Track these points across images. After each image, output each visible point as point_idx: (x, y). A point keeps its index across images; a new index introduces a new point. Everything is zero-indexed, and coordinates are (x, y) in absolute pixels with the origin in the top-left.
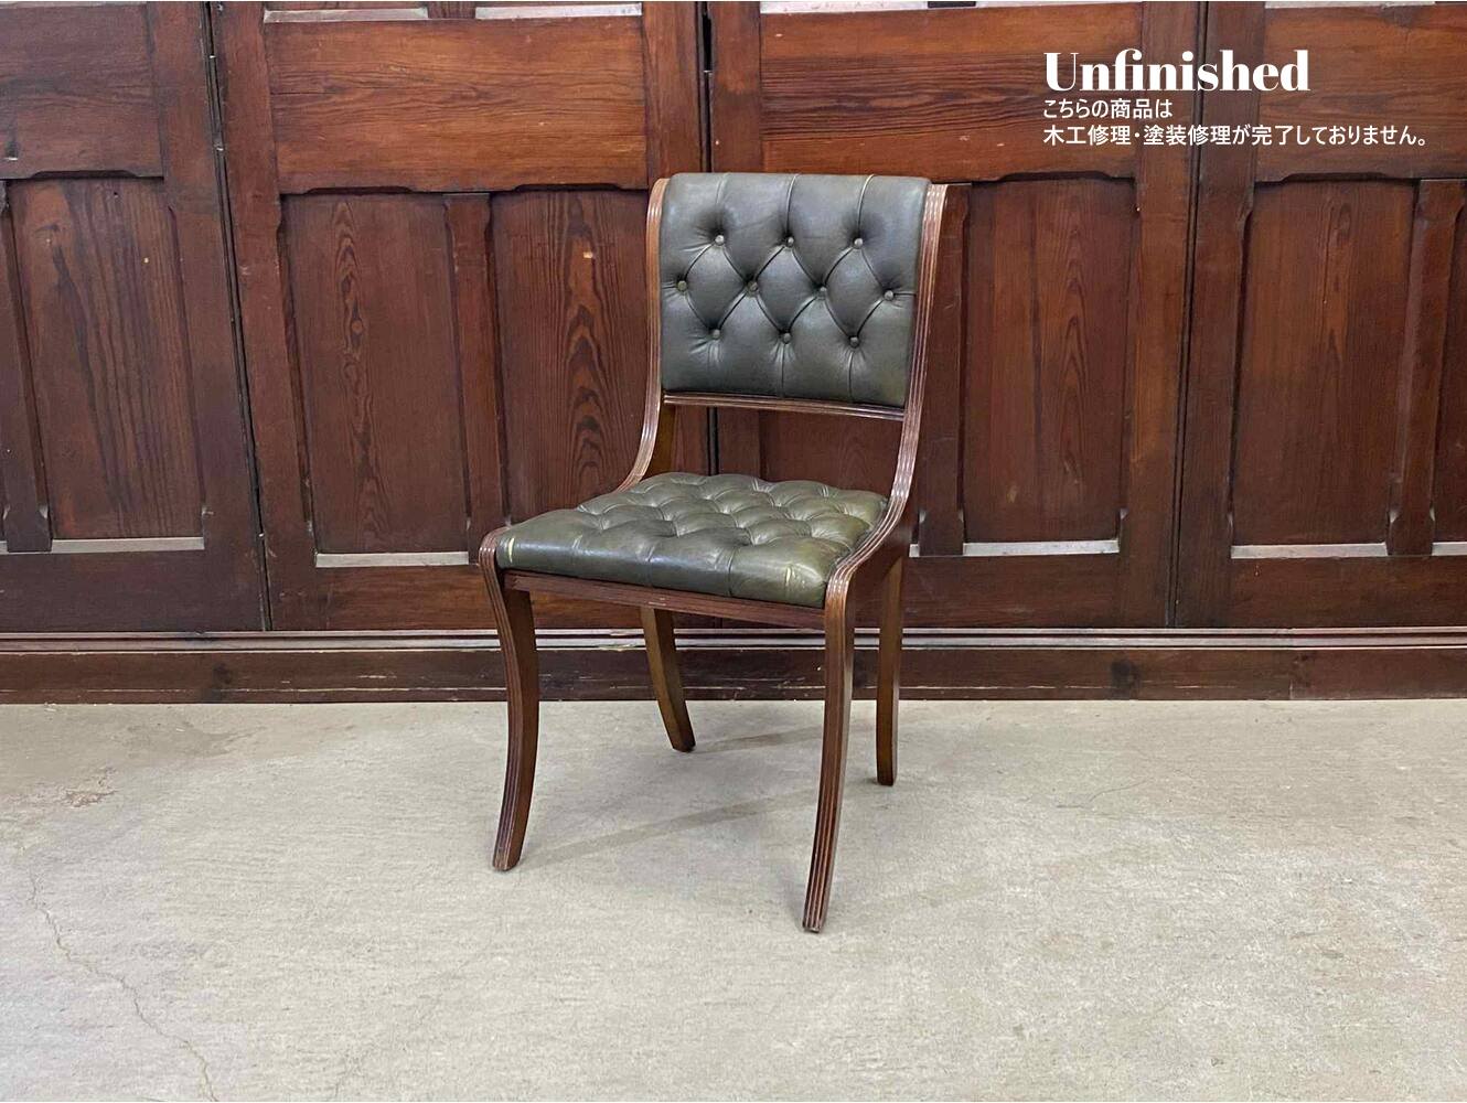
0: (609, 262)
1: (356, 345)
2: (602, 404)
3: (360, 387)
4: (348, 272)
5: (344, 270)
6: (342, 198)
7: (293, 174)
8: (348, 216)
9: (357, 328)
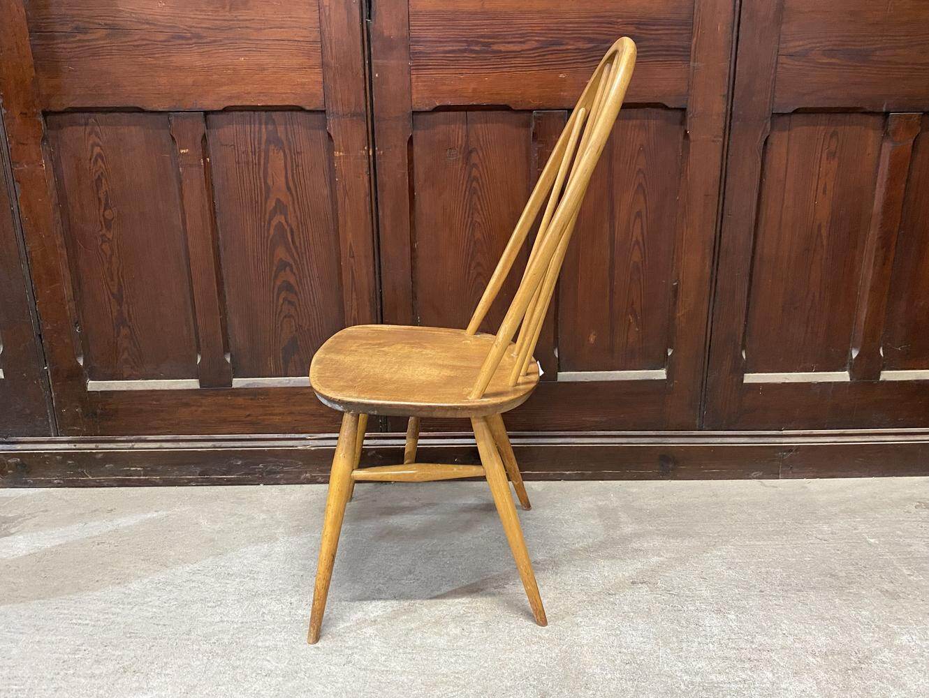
0: (297, 166)
1: (109, 228)
2: (296, 273)
3: (113, 259)
4: (99, 172)
5: (96, 171)
6: (91, 115)
7: (51, 96)
8: (97, 130)
9: (109, 214)
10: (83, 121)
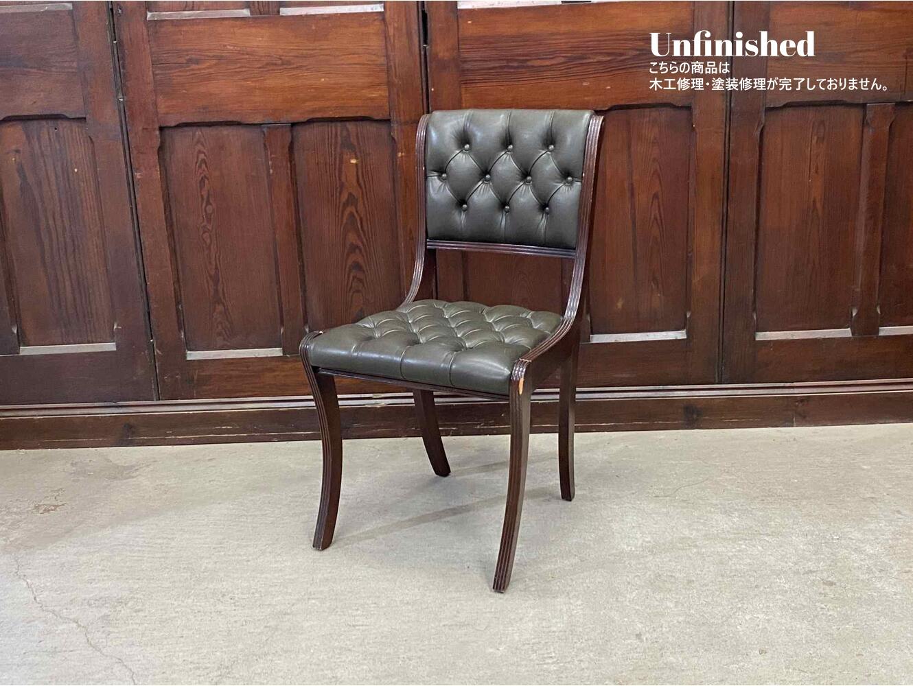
0: (366, 166)
1: (209, 221)
2: (365, 254)
3: (212, 247)
4: (202, 175)
5: (201, 174)
6: (199, 129)
7: (167, 114)
8: (202, 140)
9: (209, 209)
10: (191, 133)
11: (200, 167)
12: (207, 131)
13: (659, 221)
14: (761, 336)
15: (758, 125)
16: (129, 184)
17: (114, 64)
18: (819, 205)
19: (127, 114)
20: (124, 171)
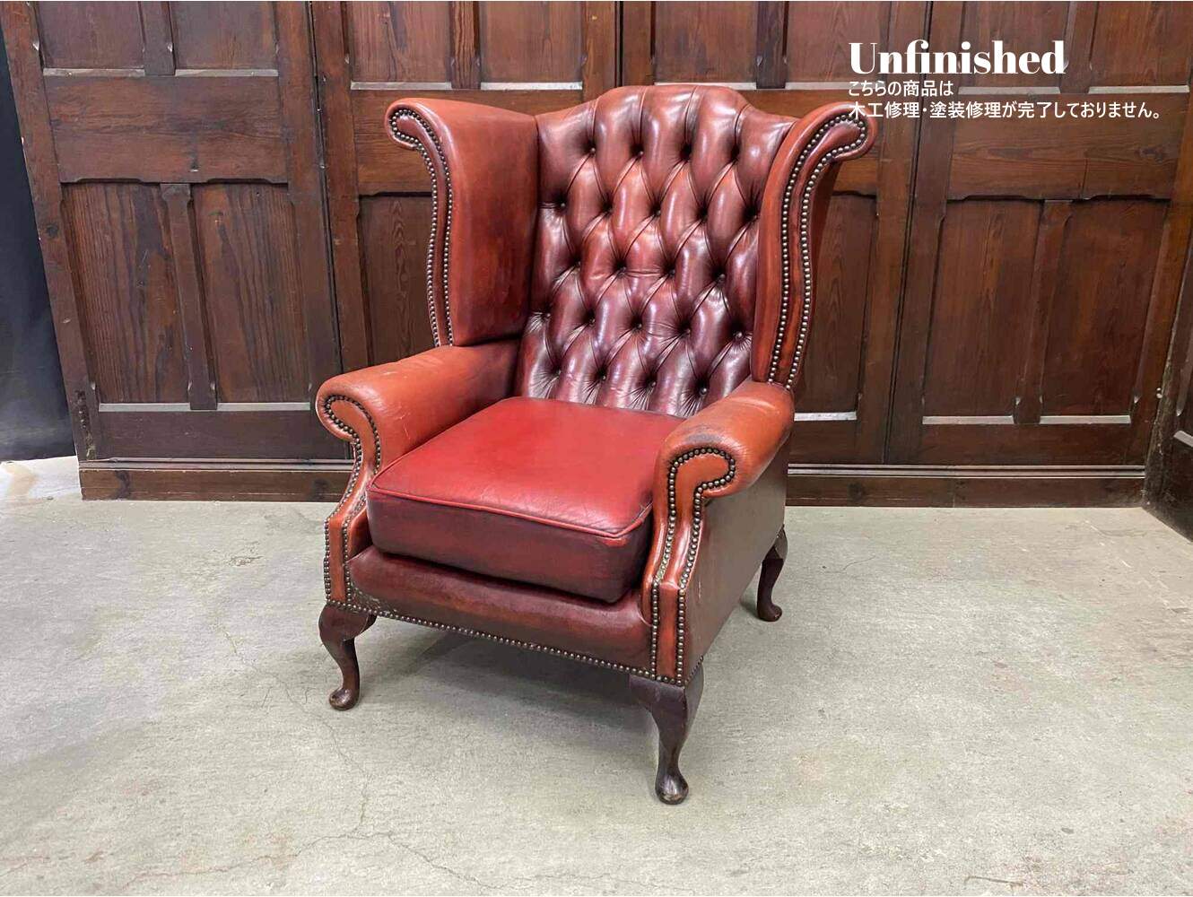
1: (403, 289)
3: (405, 314)
4: (399, 244)
5: (397, 243)
6: (397, 198)
7: (365, 182)
8: (400, 209)
9: (404, 278)
10: (389, 203)
11: (398, 233)
12: (402, 200)
13: (837, 306)
14: (929, 420)
15: (940, 217)
16: (328, 251)
17: (317, 131)
18: (991, 297)
19: (329, 182)
20: (323, 236)
